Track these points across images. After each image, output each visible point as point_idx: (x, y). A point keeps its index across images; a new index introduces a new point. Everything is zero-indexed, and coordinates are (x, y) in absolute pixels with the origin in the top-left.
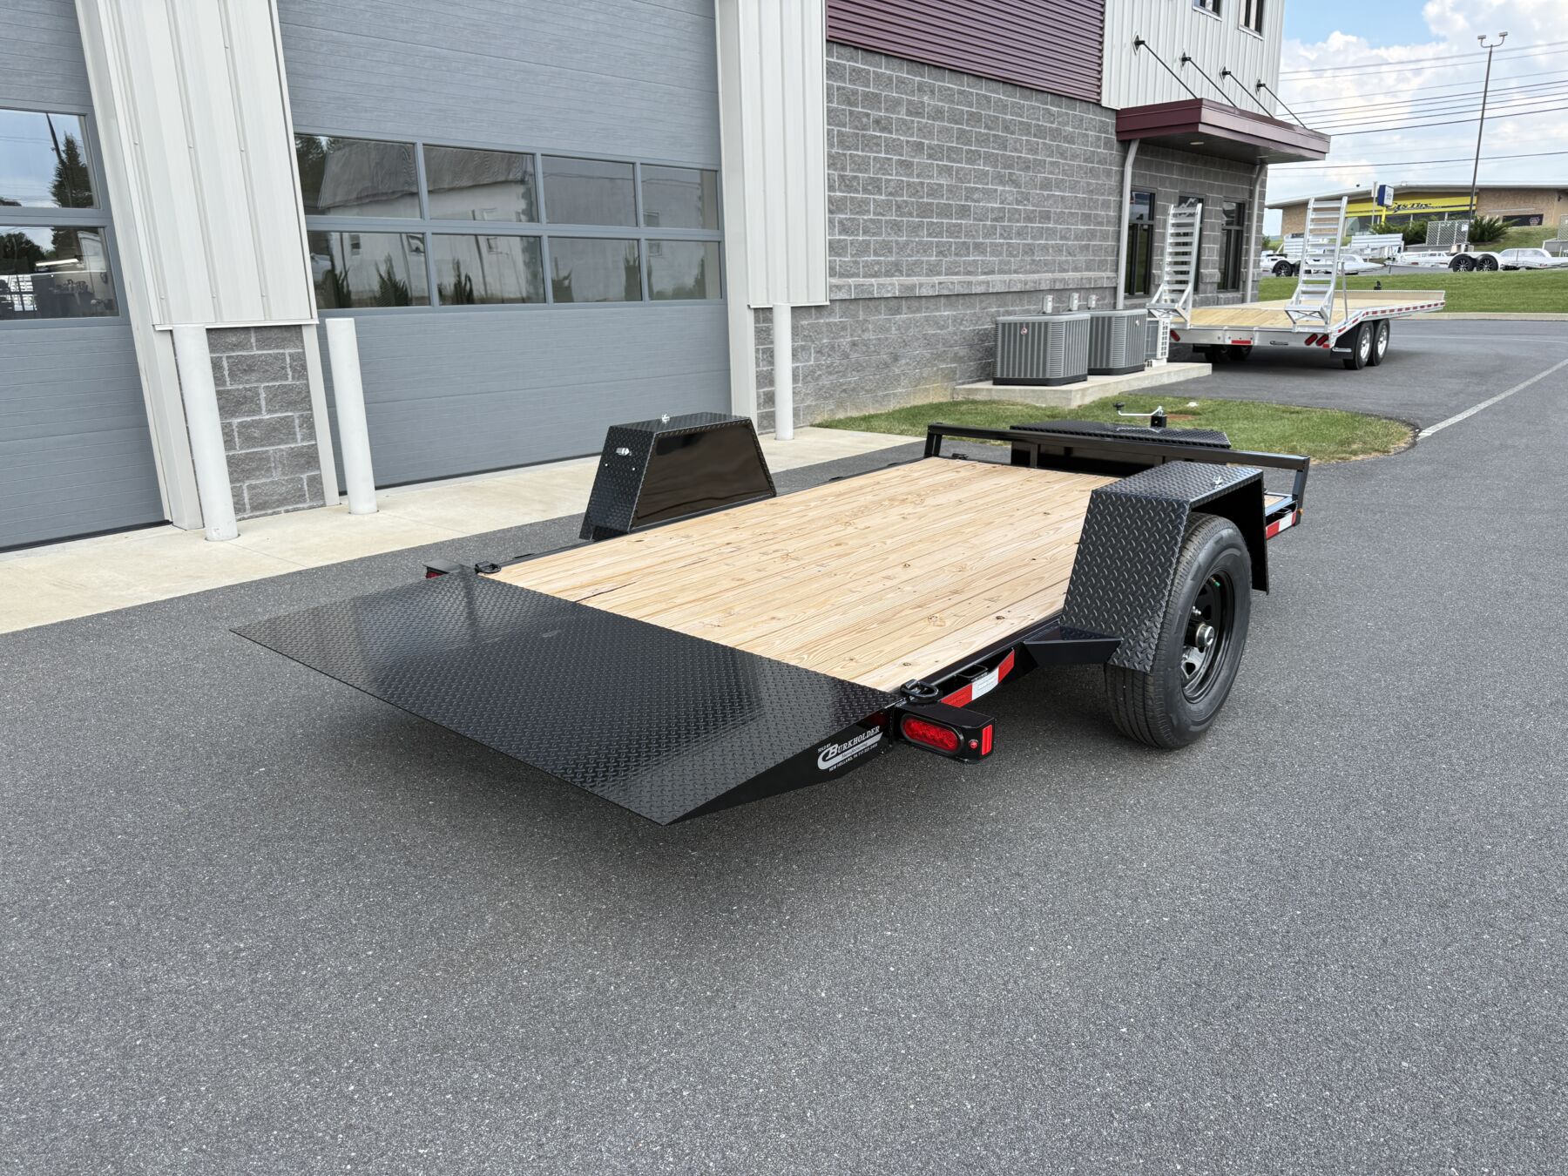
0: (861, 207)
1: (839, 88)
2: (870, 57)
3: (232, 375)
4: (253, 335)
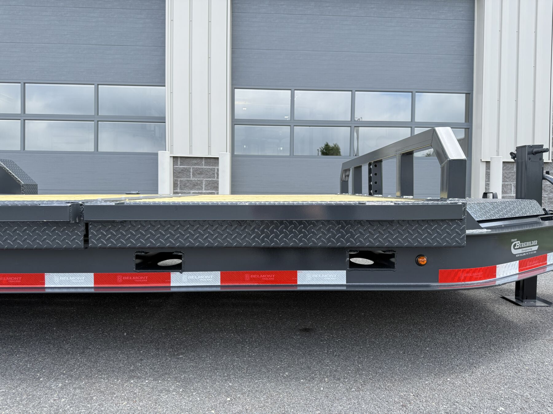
3: (194, 175)
4: (204, 159)
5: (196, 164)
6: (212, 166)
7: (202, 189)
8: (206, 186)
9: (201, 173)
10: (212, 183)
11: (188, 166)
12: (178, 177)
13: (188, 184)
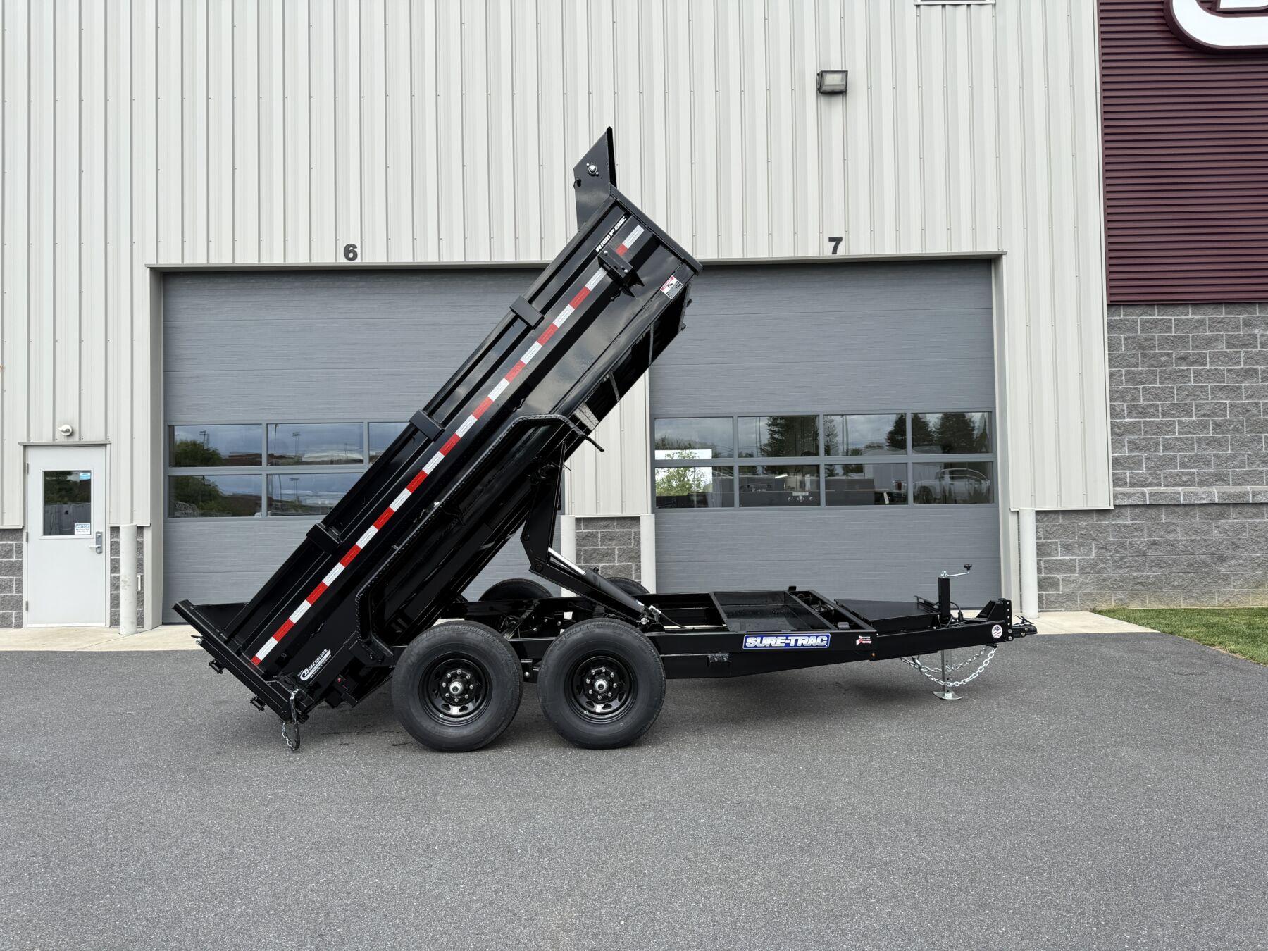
0: (1159, 429)
1: (1126, 339)
2: (1170, 309)
3: (602, 541)
4: (616, 521)
5: (605, 527)
6: (627, 528)
7: (613, 561)
8: (620, 556)
9: (611, 539)
10: (630, 552)
11: (595, 529)
12: (581, 546)
13: (595, 555)
